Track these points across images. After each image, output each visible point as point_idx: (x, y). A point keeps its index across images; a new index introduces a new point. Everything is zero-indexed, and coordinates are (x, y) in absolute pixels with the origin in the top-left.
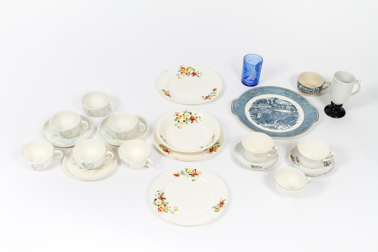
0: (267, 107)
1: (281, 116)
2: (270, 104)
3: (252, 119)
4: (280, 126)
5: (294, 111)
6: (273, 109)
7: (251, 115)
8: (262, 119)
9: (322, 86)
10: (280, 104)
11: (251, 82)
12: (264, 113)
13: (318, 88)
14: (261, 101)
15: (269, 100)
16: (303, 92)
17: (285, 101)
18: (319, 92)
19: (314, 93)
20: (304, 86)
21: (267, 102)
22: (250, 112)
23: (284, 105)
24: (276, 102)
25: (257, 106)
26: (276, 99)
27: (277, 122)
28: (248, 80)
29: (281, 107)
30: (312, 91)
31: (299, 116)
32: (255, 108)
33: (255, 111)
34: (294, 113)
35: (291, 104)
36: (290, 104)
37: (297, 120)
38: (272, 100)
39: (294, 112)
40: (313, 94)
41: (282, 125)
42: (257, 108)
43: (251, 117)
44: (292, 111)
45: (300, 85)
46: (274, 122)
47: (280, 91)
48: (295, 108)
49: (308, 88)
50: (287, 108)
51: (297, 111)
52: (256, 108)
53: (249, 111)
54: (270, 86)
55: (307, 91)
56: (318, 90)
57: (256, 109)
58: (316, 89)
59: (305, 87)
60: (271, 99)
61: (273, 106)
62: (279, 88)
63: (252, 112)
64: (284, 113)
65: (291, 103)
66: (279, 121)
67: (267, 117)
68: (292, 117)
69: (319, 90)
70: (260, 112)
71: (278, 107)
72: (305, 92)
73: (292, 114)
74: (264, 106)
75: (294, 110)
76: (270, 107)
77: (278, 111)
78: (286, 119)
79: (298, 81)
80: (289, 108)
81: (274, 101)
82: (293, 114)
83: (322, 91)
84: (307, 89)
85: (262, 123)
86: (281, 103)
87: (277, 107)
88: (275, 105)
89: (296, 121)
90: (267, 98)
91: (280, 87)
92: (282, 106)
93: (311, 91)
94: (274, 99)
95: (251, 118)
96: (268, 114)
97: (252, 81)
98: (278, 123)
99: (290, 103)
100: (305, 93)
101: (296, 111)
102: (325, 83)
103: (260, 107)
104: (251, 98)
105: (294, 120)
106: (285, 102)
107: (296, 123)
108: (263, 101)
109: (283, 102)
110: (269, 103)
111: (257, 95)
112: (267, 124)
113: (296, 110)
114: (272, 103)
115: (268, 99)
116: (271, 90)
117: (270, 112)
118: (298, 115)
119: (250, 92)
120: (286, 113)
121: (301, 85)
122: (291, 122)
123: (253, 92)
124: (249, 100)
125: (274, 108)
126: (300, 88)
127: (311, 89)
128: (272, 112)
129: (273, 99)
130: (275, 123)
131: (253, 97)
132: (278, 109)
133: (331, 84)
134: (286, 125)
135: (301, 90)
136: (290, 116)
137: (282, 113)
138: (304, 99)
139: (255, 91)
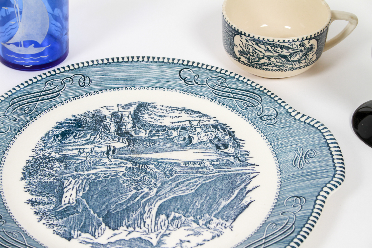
0: (105, 149)
1: (175, 180)
2: (120, 132)
3: (37, 213)
4: (173, 233)
5: (231, 150)
6: (133, 151)
7: (30, 197)
8: (85, 209)
9: (327, 28)
10: (164, 128)
11: (32, 50)
12: (96, 174)
13: (311, 38)
14: (79, 125)
15: (114, 114)
16: (251, 64)
17: (184, 109)
18: (317, 58)
19: (299, 61)
20: (254, 40)
21: (105, 126)
22: (30, 183)
23: (183, 128)
24: (146, 118)
25: (60, 148)
26: (142, 106)
27: (158, 214)
28: (17, 44)
29: (168, 138)
30: (291, 55)
31: (256, 168)
32: (51, 160)
33: (50, 175)
34: (232, 159)
35: (212, 122)
36: (206, 122)
37: (249, 187)
38: (126, 113)
39: (228, 155)
40: (292, 69)
41: (183, 224)
42: (61, 160)
43: (32, 203)
44: (218, 148)
45: (237, 38)
46: (142, 215)
47: (157, 72)
48: (231, 134)
49: (273, 45)
50: (195, 141)
51: (242, 149)
52: (58, 160)
53: (24, 178)
54: (115, 57)
55: (269, 58)
56: (311, 49)
57: (57, 164)
58: (303, 45)
59: (258, 41)
60: (121, 109)
61: (135, 140)
62: (149, 61)
63: (36, 179)
64: (186, 163)
65: (210, 118)
66: (169, 206)
67: (107, 192)
68: (226, 177)
69: (315, 49)
70: (74, 177)
71: (154, 141)
72: (262, 61)
73: (222, 165)
74: (93, 142)
75: (226, 147)
76: (118, 145)
77: (156, 160)
78: (197, 194)
79: (225, 22)
80: (205, 139)
81: (136, 117)
82: (228, 164)
83: (326, 54)
84: (268, 50)
85: (84, 229)
86: (167, 122)
87: (149, 141)
88: (143, 134)
89: (244, 193)
90: (105, 110)
91: (156, 56)
92: (175, 134)
93: (285, 57)
94: (137, 110)
95: (29, 210)
96: (115, 180)
97: (37, 45)
98: (163, 217)
99: (204, 115)
100: (260, 66)
101: (239, 146)
102: (333, 17)
103: (76, 152)
104: (33, 117)
105: (234, 189)
106: (185, 116)
107: (245, 202)
108: (87, 122)
109: (177, 114)
110: (113, 128)
111: (59, 99)
112: (109, 232)
113: (237, 143)
114: (130, 126)
115: (107, 113)
116: (121, 73)
117: (123, 169)
118: (247, 165)
119: (29, 90)
120: (194, 163)
121: (241, 34)
122: (224, 203)
123: (40, 87)
124: (26, 123)
125: (140, 148)
126: (236, 50)
127: (286, 48)
128: (130, 165)
129: (132, 109)
130: (148, 221)
131: (41, 112)
132: (154, 150)
133: (356, 19)
134: (201, 222)
135: (243, 59)
136: (216, 173)
137: (178, 164)
138: (263, 93)
139: (51, 84)
